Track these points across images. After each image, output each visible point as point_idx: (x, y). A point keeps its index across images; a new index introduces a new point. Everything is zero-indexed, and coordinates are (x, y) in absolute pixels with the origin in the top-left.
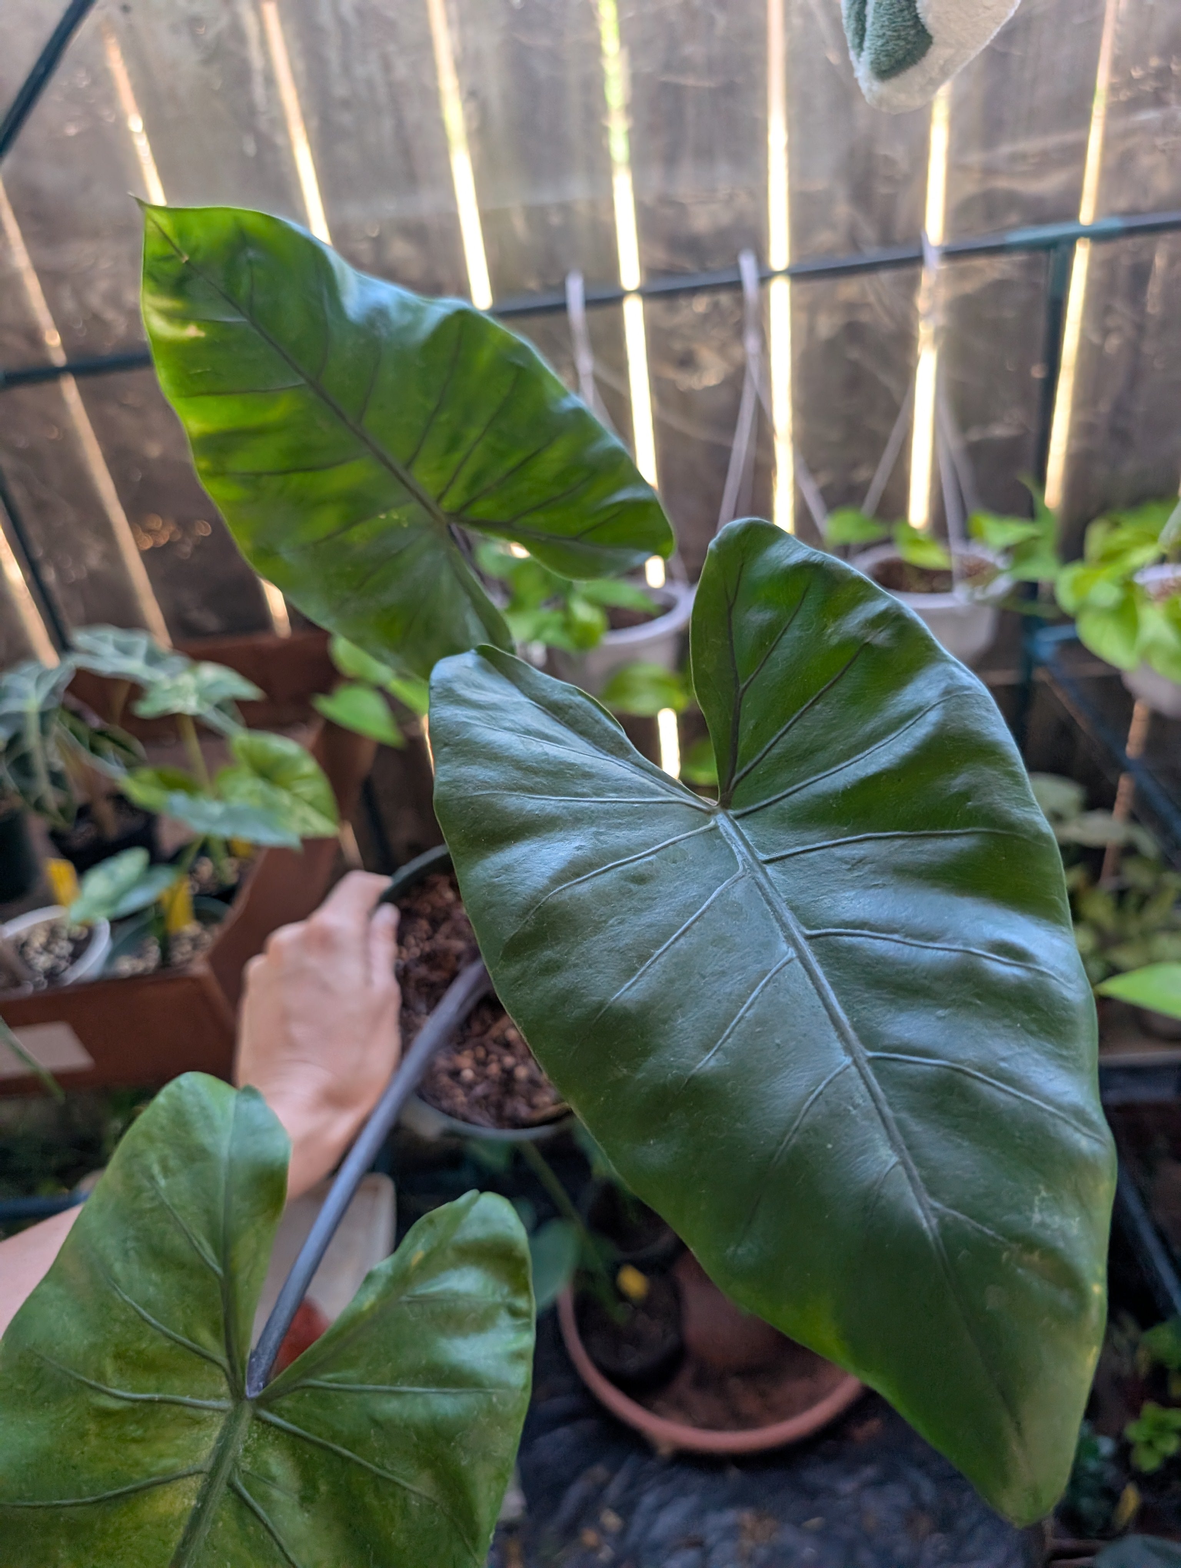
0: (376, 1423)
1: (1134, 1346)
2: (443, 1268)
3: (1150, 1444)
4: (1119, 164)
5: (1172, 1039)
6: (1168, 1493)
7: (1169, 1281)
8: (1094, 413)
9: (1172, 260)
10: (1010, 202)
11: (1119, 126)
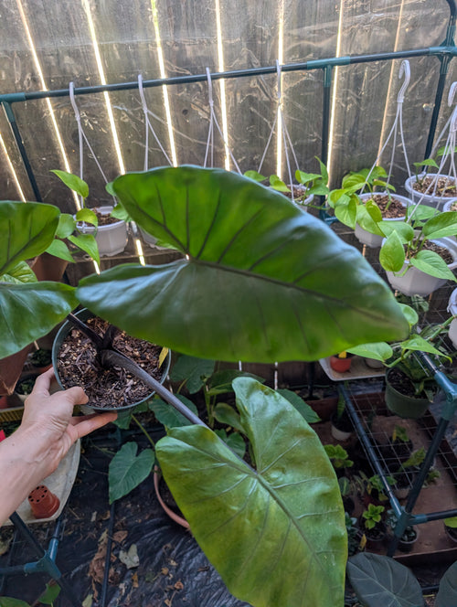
1: (366, 484)
3: (371, 518)
4: (350, 36)
5: (377, 370)
6: (378, 537)
7: (374, 458)
8: (344, 133)
9: (371, 74)
10: (309, 50)
11: (349, 20)
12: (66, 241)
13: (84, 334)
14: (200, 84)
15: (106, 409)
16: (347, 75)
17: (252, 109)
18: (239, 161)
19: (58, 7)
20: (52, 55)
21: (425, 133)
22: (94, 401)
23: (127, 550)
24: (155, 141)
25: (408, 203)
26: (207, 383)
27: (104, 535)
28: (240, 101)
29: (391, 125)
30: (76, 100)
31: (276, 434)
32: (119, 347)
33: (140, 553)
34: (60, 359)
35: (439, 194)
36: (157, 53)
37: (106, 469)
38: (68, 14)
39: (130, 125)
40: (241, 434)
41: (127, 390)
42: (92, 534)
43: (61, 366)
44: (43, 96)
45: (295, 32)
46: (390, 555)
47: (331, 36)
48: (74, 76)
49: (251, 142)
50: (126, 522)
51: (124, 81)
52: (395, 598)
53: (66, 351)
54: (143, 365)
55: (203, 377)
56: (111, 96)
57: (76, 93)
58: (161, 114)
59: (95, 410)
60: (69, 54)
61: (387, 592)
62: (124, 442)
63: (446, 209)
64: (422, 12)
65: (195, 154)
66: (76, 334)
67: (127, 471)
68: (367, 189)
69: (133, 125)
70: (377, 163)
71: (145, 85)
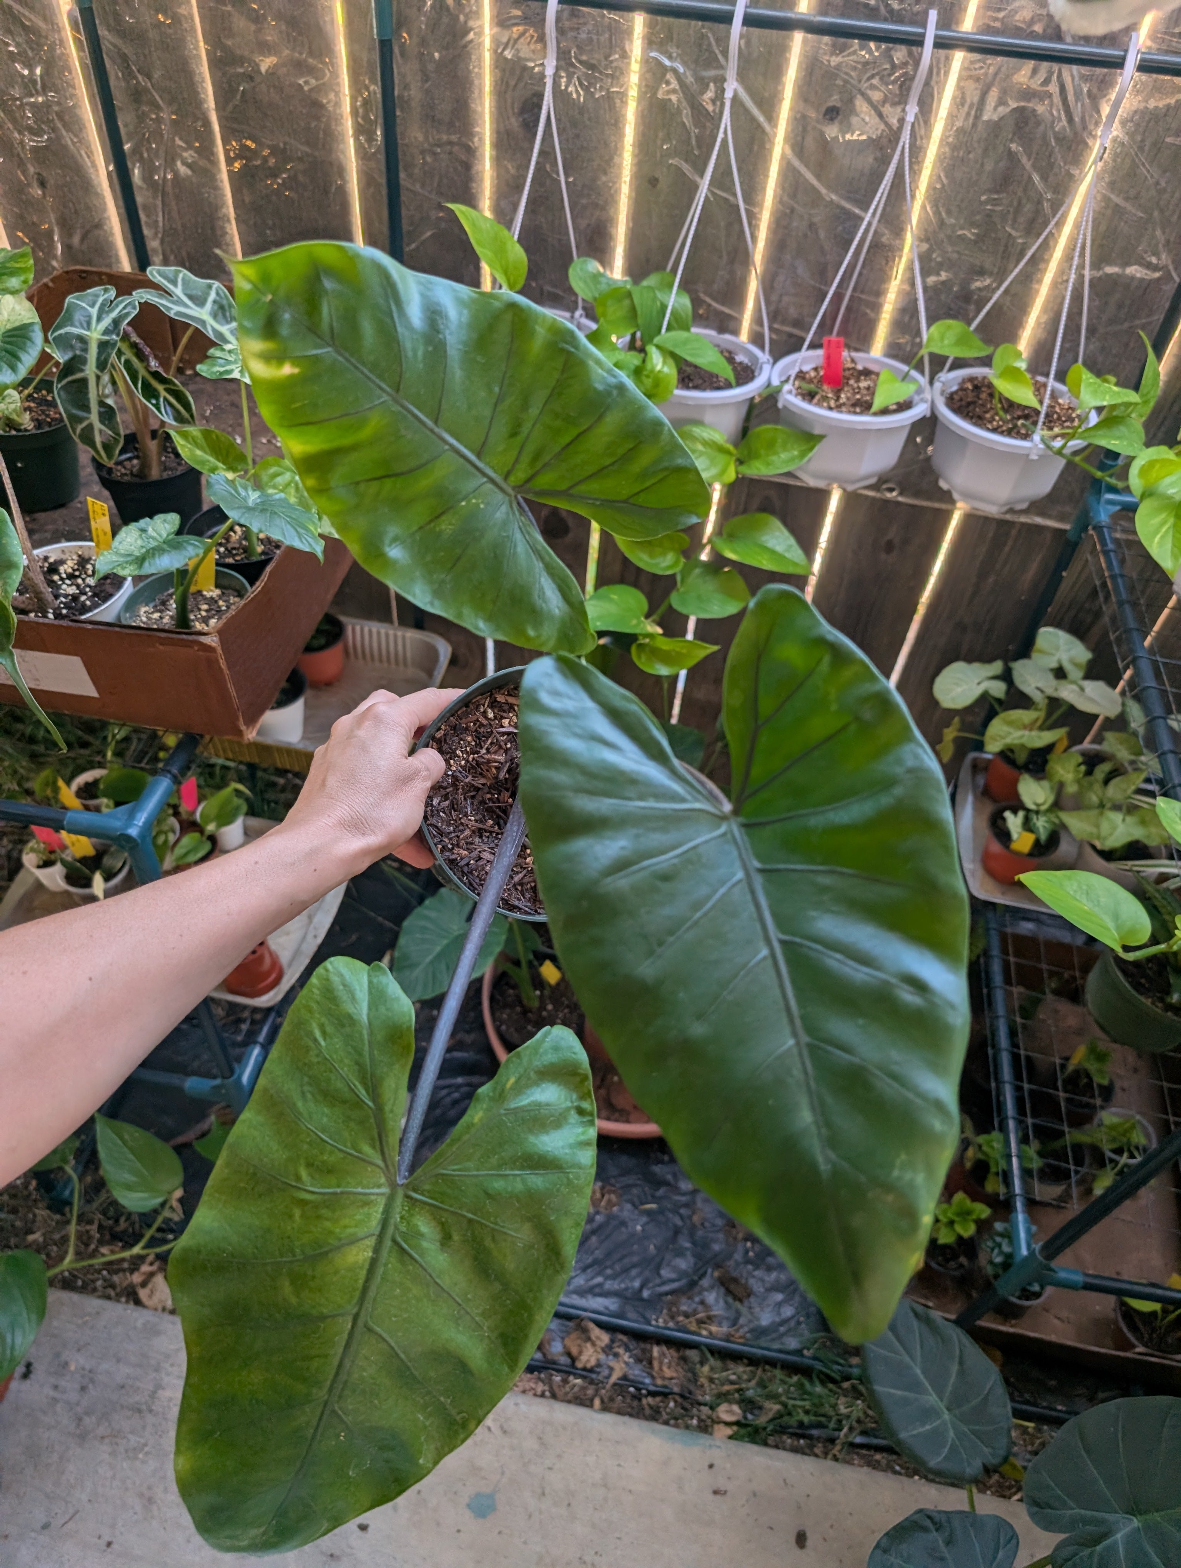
0: (488, 1195)
2: (528, 1087)
3: (951, 1223)
6: (952, 1264)
14: (898, 51)
17: (1015, 147)
18: (932, 280)
24: (730, 173)
30: (559, 16)
39: (679, 111)
49: (980, 239)
52: (946, 1416)
56: (650, 26)
58: (769, 106)
61: (932, 1399)
65: (822, 234)
67: (438, 949)
69: (686, 116)
71: (750, 20)
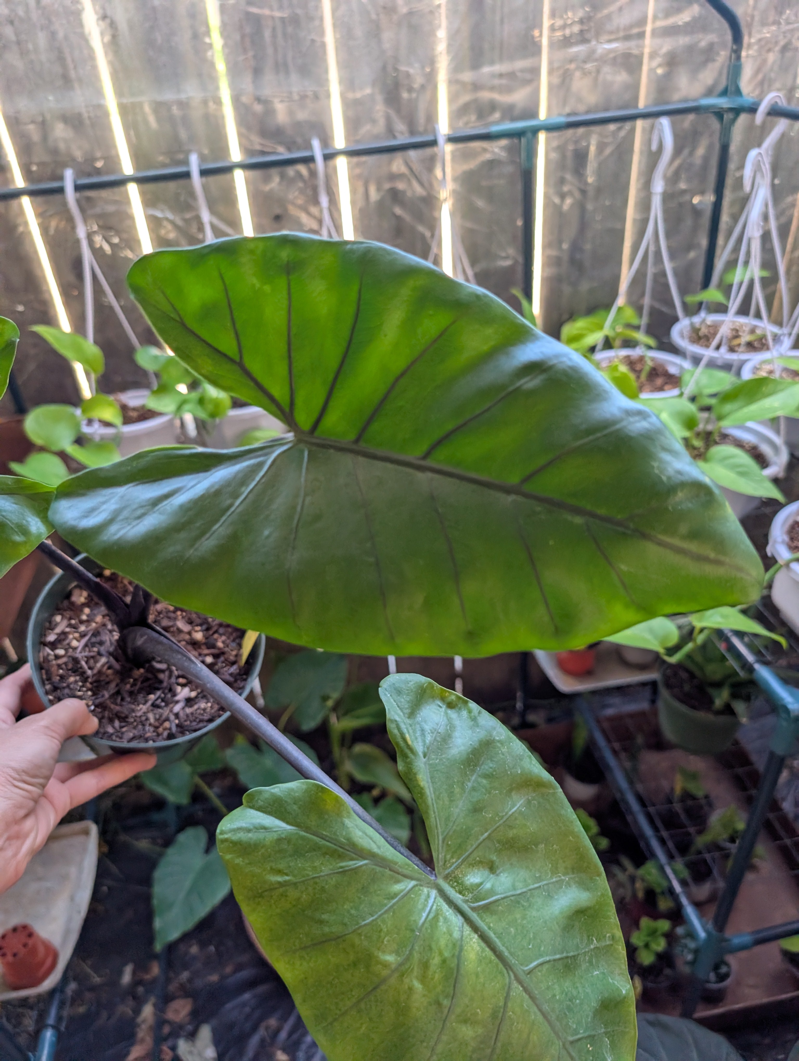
1: (633, 879)
3: (647, 946)
4: (563, 82)
5: (642, 667)
6: (661, 979)
7: (648, 831)
8: (560, 248)
9: (601, 147)
10: (493, 106)
11: (560, 55)
12: (63, 456)
13: (96, 599)
14: (302, 169)
15: (134, 745)
16: (561, 149)
17: (398, 211)
19: (42, 39)
20: (33, 122)
21: (699, 246)
22: (110, 730)
23: (192, 1035)
25: (681, 368)
26: (335, 709)
27: (148, 1011)
28: (374, 195)
29: (641, 233)
30: (78, 202)
31: (474, 789)
32: (165, 623)
33: (217, 1041)
34: (45, 644)
35: (732, 350)
36: (223, 117)
37: (147, 881)
38: (60, 51)
40: (400, 800)
41: (177, 708)
42: (125, 1009)
43: (46, 659)
44: (17, 194)
45: (467, 76)
46: (687, 1014)
47: (528, 82)
48: (74, 160)
50: (190, 980)
51: (164, 166)
53: (58, 630)
54: (209, 660)
55: (325, 698)
56: (142, 192)
57: (78, 188)
58: (233, 222)
59: (113, 748)
60: (66, 119)
62: (181, 829)
63: (747, 375)
64: (683, 41)
66: (80, 597)
67: (188, 884)
68: (608, 344)
70: (621, 301)
71: (204, 173)
